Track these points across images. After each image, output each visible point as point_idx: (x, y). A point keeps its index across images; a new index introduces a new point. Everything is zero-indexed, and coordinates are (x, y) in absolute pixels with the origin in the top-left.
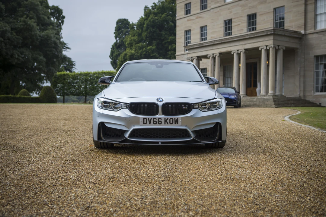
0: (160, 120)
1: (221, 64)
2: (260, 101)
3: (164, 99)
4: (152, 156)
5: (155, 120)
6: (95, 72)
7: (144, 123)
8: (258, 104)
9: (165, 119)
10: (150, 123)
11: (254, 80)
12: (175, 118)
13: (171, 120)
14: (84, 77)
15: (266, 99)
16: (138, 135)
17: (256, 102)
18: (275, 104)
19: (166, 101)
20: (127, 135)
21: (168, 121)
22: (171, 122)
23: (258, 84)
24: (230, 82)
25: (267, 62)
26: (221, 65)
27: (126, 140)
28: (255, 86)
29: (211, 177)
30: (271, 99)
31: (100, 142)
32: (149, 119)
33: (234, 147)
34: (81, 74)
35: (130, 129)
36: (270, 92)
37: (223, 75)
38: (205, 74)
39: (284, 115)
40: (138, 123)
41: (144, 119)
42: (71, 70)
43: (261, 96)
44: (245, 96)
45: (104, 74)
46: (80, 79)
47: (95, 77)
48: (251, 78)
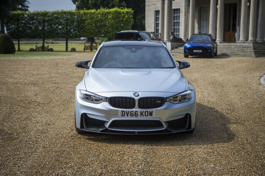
0: (136, 113)
1: (196, 5)
2: (238, 49)
3: (140, 94)
4: (129, 144)
5: (132, 113)
6: (54, 11)
7: (122, 115)
8: (236, 52)
9: (141, 112)
10: (128, 115)
11: (233, 24)
12: (150, 111)
13: (147, 113)
14: (42, 17)
15: (246, 46)
16: (117, 125)
17: (234, 49)
18: (255, 53)
19: (142, 95)
20: (107, 125)
21: (144, 114)
22: (147, 115)
23: (237, 28)
24: (206, 25)
25: (248, 4)
26: (196, 7)
27: (106, 130)
28: (234, 30)
29: (180, 173)
30: (251, 46)
31: (82, 130)
32: (126, 112)
33: (202, 131)
34: (38, 14)
35: (110, 120)
36: (250, 38)
37: (199, 17)
38: (178, 15)
39: (261, 74)
40: (117, 115)
41: (122, 111)
42: (23, 4)
43: (240, 42)
44: (222, 42)
45: (64, 14)
46: (36, 20)
47: (53, 18)
48: (230, 21)
